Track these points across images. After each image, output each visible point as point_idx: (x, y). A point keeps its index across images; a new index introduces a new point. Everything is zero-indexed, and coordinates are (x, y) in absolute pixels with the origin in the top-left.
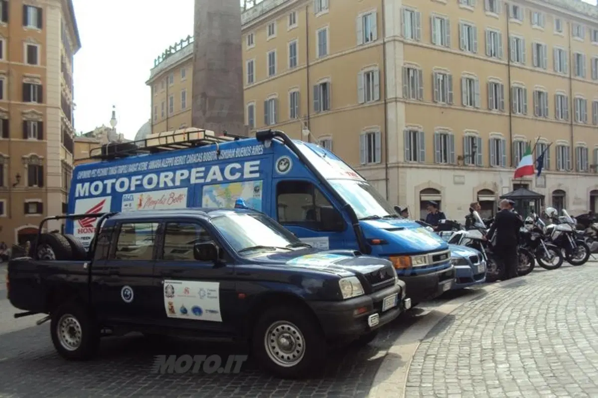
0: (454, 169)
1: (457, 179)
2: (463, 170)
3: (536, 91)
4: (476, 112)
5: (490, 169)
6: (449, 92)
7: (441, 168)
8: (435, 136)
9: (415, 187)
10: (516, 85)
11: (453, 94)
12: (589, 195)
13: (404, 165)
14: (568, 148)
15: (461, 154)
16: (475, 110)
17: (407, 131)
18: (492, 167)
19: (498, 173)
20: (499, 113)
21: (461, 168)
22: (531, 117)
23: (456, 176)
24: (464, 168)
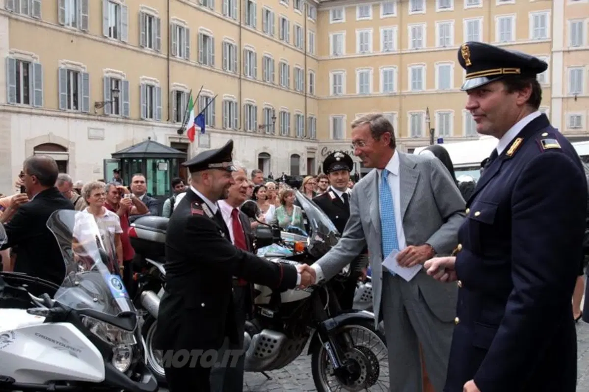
0: (88, 119)
1: (92, 133)
2: (102, 121)
3: (201, 34)
4: (122, 47)
5: (141, 122)
6: (82, 14)
7: (68, 117)
8: (60, 71)
9: (26, 141)
10: (176, 22)
11: (89, 18)
12: (257, 158)
13: (6, 108)
14: (236, 104)
15: (99, 100)
16: (121, 44)
17: (11, 60)
18: (142, 119)
19: (151, 127)
20: (153, 53)
21: (99, 118)
22: (194, 64)
23: (91, 128)
24: (103, 118)
